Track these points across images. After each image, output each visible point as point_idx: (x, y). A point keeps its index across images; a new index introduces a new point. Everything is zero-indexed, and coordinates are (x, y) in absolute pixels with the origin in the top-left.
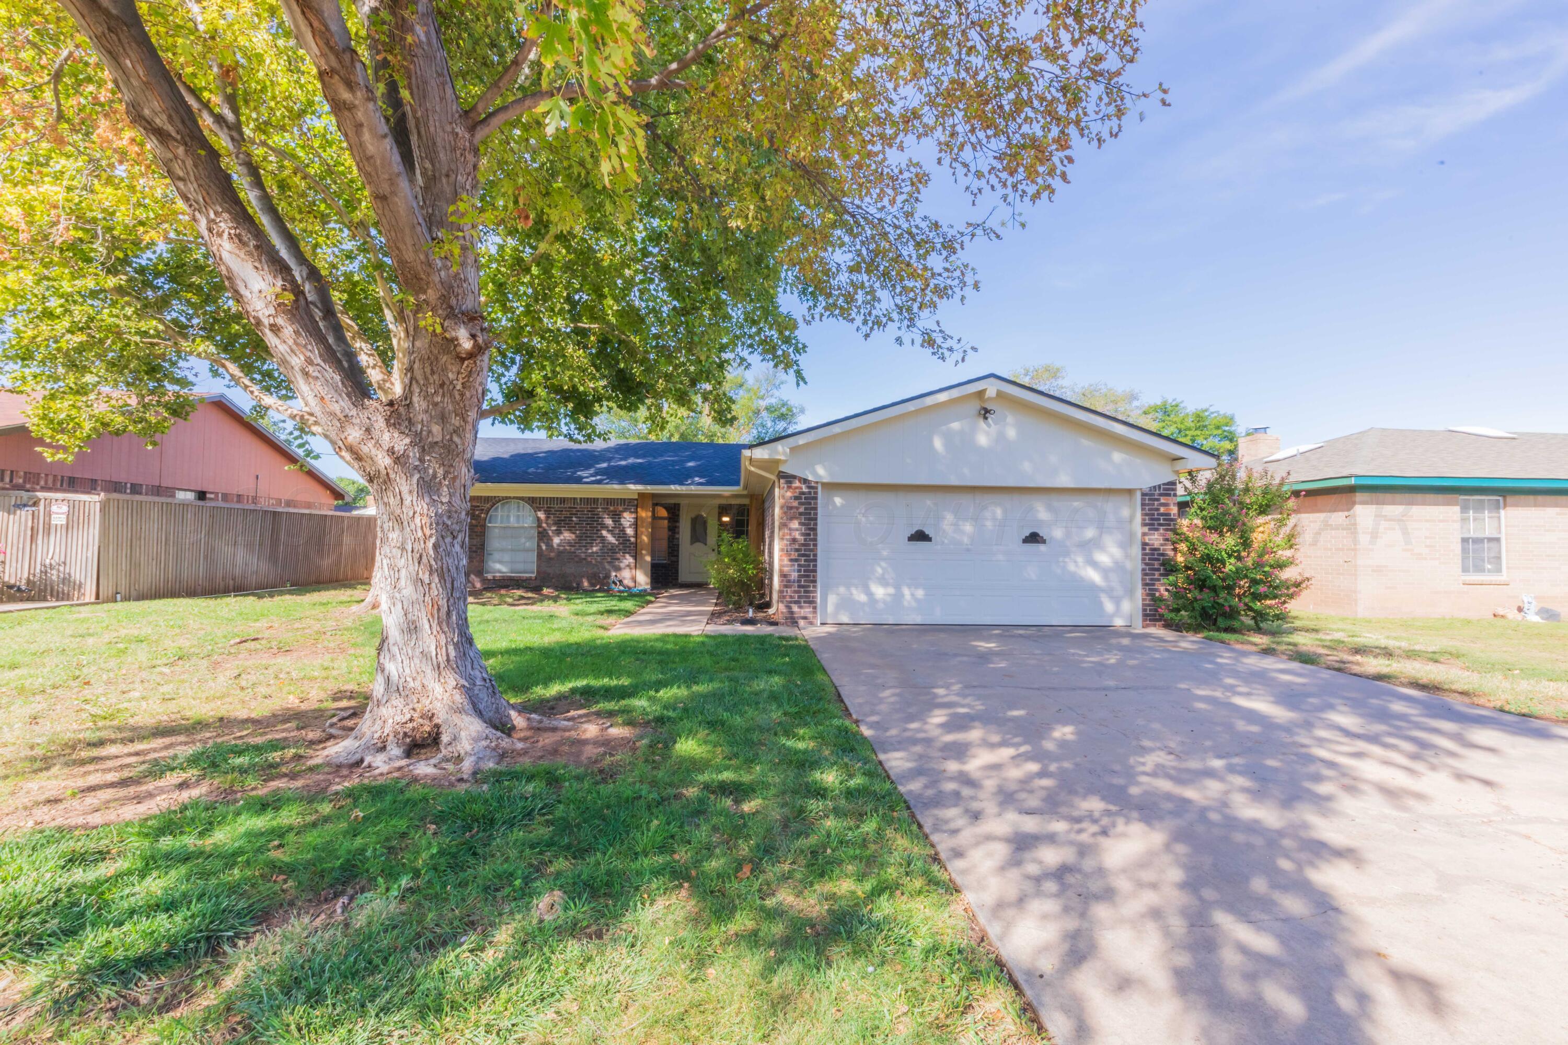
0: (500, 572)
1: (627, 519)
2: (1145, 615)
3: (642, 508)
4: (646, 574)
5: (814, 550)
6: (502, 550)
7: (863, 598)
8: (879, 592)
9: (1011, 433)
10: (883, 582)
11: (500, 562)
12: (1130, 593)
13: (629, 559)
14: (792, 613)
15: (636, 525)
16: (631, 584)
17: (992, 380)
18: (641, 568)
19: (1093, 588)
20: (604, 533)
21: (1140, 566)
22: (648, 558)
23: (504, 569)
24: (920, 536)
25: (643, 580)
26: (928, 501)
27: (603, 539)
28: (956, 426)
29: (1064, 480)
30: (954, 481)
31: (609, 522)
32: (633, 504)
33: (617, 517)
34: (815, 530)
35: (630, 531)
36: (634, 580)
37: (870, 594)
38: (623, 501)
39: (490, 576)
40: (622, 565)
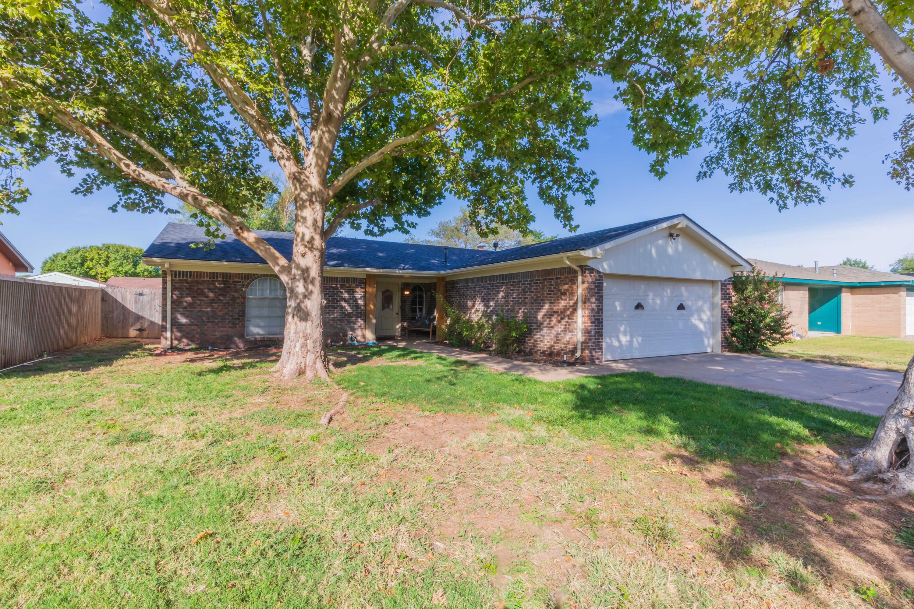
0: (258, 334)
1: (359, 293)
2: (722, 346)
3: (370, 286)
4: (372, 332)
5: (602, 316)
6: (258, 317)
7: (616, 344)
8: (624, 339)
9: (680, 248)
10: (625, 333)
11: (258, 326)
12: (714, 334)
13: (361, 322)
14: (592, 356)
15: (364, 297)
16: (362, 340)
17: (682, 218)
18: (369, 327)
19: (700, 333)
20: (343, 304)
21: (720, 320)
22: (374, 321)
23: (261, 331)
24: (639, 306)
25: (370, 336)
26: (643, 286)
27: (342, 308)
28: (660, 242)
29: (698, 276)
30: (659, 274)
31: (346, 295)
32: (363, 282)
33: (351, 291)
34: (602, 303)
35: (360, 302)
36: (364, 336)
37: (620, 342)
38: (355, 280)
39: (252, 338)
40: (356, 326)
